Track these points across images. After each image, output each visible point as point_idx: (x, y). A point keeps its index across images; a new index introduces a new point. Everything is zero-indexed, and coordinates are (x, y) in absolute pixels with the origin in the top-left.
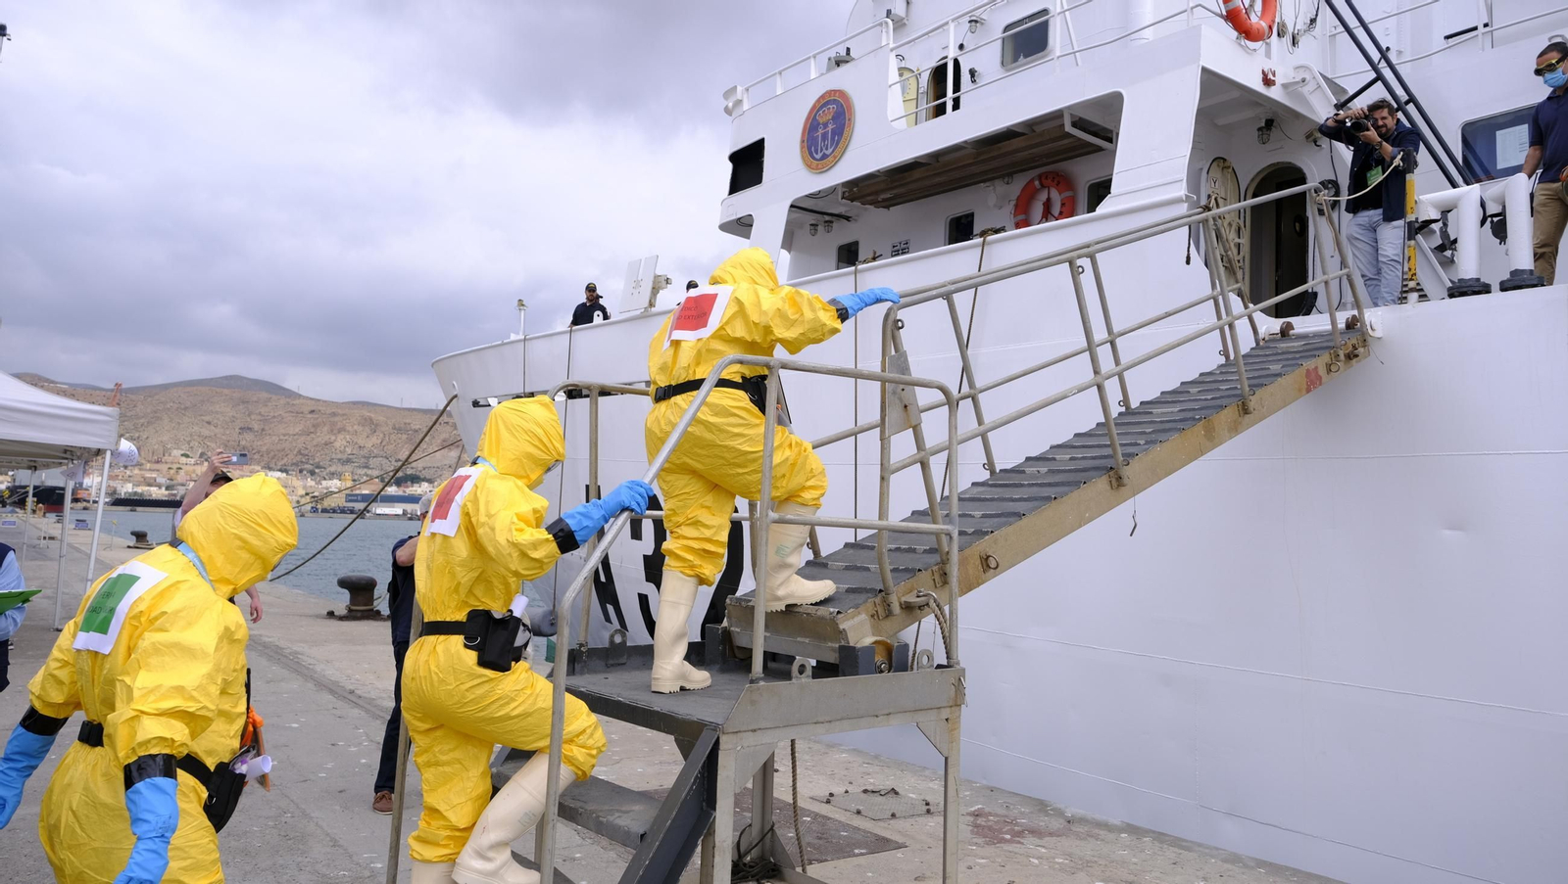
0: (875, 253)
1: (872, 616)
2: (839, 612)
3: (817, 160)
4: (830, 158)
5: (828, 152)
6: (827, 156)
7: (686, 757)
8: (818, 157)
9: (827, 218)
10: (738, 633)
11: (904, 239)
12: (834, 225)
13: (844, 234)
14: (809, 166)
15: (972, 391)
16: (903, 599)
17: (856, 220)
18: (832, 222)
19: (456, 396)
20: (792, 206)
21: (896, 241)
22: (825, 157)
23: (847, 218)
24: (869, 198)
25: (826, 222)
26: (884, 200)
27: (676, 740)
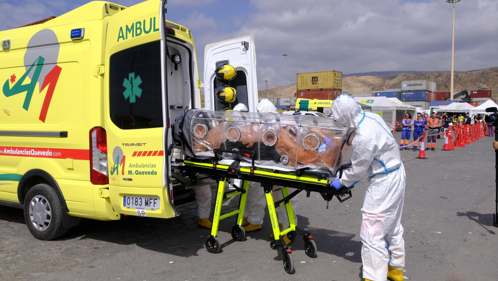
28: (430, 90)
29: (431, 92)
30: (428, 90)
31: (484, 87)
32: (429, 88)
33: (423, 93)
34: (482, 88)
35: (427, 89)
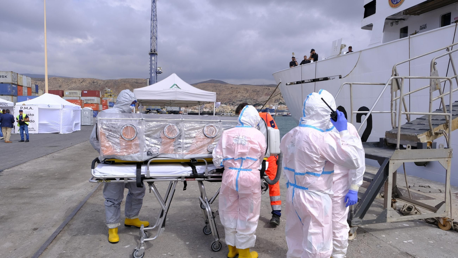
0: (416, 31)
1: (427, 136)
2: (418, 135)
3: (395, 4)
4: (399, 3)
5: (398, 1)
6: (398, 2)
7: (381, 165)
8: (395, 3)
9: (397, 20)
10: (389, 140)
11: (424, 24)
12: (399, 22)
13: (402, 25)
14: (392, 6)
15: (456, 76)
16: (435, 132)
17: (407, 20)
18: (398, 21)
19: (281, 82)
20: (386, 19)
21: (421, 25)
22: (397, 3)
23: (404, 19)
24: (413, 13)
25: (396, 21)
26: (418, 13)
27: (378, 161)
28: (20, 83)
29: (22, 86)
30: (16, 83)
31: (109, 90)
32: (17, 82)
33: (9, 86)
34: (108, 91)
35: (13, 82)
